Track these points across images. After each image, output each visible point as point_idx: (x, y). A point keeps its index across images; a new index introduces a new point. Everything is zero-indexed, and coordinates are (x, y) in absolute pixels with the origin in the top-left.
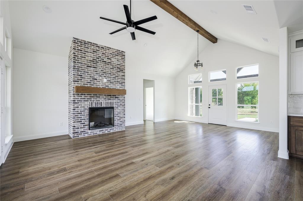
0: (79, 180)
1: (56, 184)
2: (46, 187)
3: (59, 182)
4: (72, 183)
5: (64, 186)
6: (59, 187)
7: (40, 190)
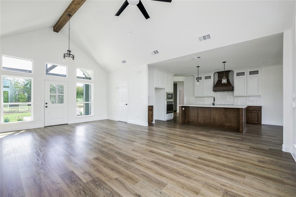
0: (224, 173)
1: (244, 184)
2: (256, 188)
3: (241, 184)
4: (231, 176)
5: (240, 178)
6: (244, 179)
7: (262, 189)
